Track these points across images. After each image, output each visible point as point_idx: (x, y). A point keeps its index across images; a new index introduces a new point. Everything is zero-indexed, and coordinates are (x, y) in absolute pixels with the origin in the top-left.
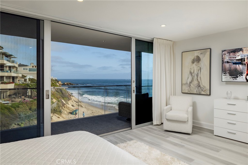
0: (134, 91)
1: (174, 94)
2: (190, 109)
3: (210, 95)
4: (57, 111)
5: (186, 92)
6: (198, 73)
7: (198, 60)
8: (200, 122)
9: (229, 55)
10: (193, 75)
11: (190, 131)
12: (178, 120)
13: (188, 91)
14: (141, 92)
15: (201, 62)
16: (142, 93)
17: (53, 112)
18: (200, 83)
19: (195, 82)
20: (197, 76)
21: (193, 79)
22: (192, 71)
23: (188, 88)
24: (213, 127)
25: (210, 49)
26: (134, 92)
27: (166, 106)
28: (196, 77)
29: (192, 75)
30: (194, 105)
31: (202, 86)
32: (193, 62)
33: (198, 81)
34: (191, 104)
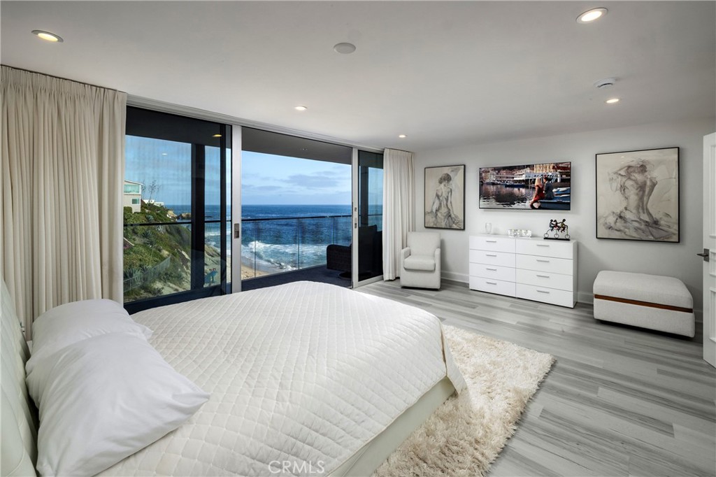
0: (356, 224)
1: (414, 230)
2: (438, 252)
3: (464, 229)
4: (172, 277)
5: (431, 225)
6: (448, 197)
7: (447, 178)
8: (452, 273)
9: (497, 174)
10: (441, 198)
11: (437, 285)
12: (420, 269)
13: (434, 224)
14: (367, 224)
15: (451, 182)
16: (369, 225)
17: (164, 278)
18: (451, 212)
19: (444, 210)
20: (447, 200)
21: (440, 204)
22: (440, 194)
23: (434, 219)
24: (468, 278)
25: (465, 166)
26: (356, 227)
27: (403, 248)
28: (445, 202)
29: (439, 198)
30: (442, 246)
31: (453, 216)
32: (441, 182)
33: (448, 208)
34: (439, 244)
